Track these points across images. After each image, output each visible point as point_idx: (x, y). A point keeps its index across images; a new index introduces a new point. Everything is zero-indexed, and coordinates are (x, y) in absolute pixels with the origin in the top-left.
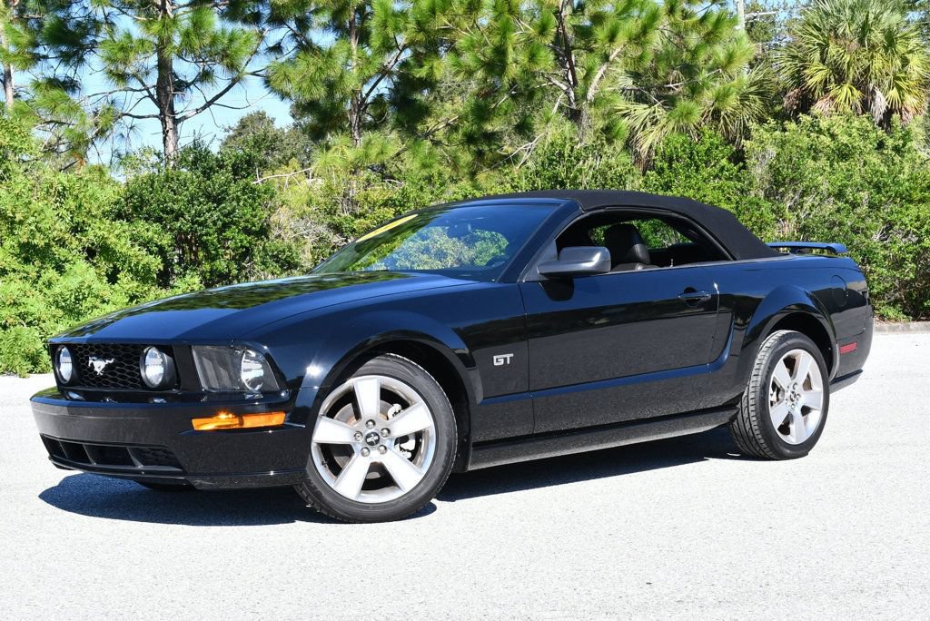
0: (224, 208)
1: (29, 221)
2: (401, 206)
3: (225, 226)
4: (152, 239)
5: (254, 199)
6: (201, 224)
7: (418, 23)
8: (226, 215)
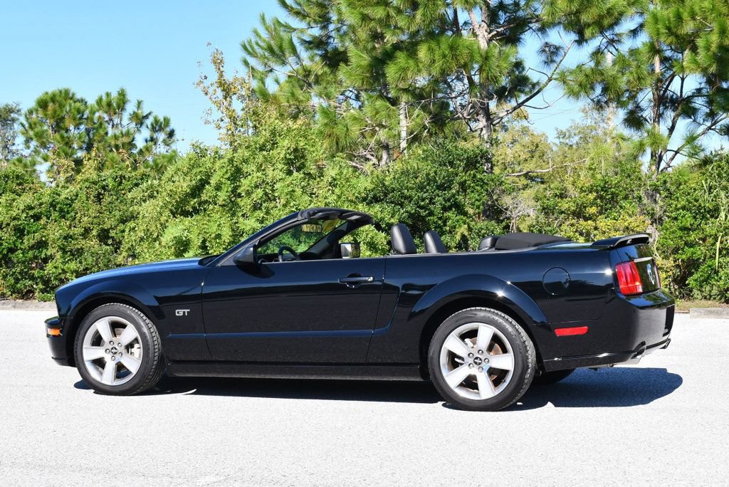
0: (445, 194)
1: (292, 204)
2: (602, 190)
3: (445, 209)
4: (382, 219)
5: (482, 187)
6: (422, 207)
7: (669, 29)
8: (449, 200)
